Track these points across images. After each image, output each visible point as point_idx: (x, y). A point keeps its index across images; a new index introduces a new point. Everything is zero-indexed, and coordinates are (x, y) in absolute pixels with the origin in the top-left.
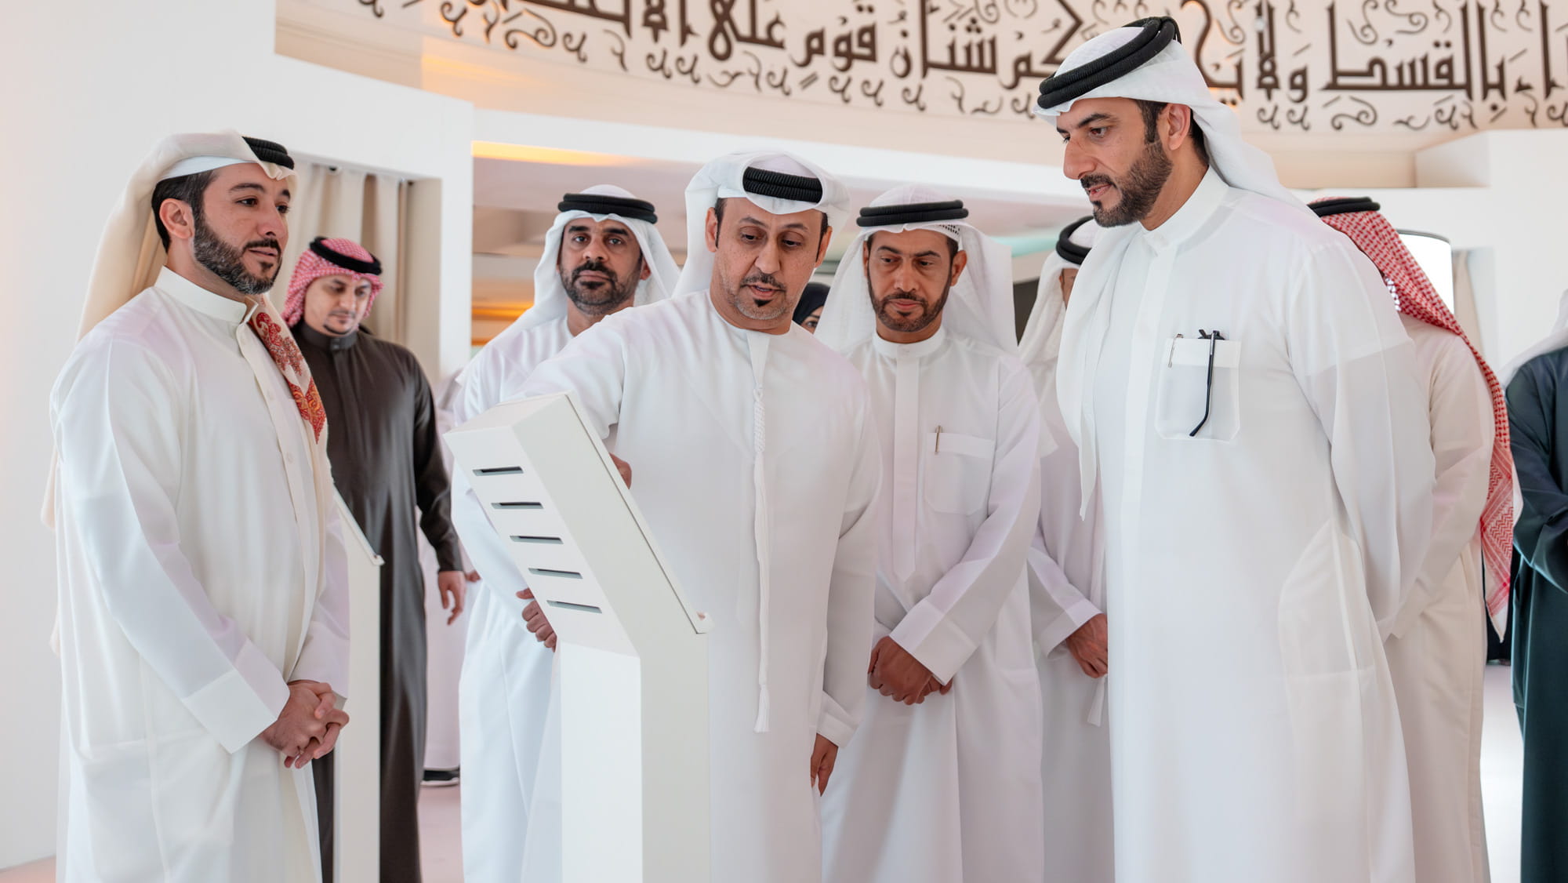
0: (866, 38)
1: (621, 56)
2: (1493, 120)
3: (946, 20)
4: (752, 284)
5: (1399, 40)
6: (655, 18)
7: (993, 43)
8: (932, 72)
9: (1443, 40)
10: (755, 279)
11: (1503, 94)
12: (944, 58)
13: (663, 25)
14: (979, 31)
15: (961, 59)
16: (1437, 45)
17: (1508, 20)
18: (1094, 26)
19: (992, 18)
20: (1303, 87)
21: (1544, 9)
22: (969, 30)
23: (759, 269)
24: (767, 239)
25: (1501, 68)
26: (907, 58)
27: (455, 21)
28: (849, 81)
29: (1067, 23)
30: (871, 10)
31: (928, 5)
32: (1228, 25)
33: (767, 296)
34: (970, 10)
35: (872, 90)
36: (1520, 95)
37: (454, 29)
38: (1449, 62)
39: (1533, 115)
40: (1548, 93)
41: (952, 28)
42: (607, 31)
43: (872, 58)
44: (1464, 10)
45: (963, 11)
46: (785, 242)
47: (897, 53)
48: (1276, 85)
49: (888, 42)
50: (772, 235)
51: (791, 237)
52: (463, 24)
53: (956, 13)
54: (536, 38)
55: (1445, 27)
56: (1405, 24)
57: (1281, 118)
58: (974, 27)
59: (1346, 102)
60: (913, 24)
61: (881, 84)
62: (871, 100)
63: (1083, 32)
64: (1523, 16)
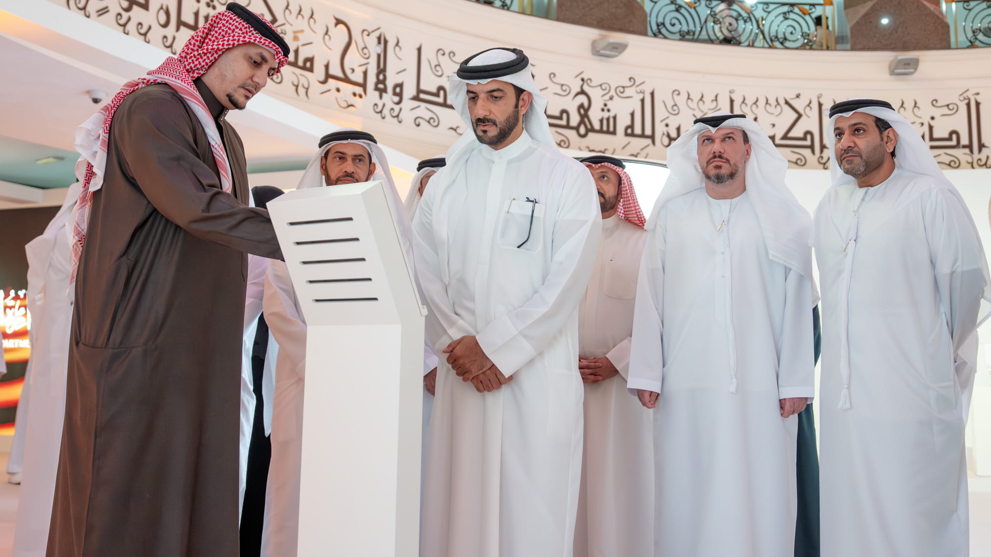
8: (182, 29)
12: (191, 22)
18: (284, 24)
20: (400, 95)
22: (209, 5)
26: (167, 13)
28: (129, 19)
32: (361, 45)
35: (143, 31)
43: (146, 7)
47: (162, 8)
48: (385, 90)
57: (386, 112)
59: (423, 110)
61: (150, 28)
62: (142, 38)
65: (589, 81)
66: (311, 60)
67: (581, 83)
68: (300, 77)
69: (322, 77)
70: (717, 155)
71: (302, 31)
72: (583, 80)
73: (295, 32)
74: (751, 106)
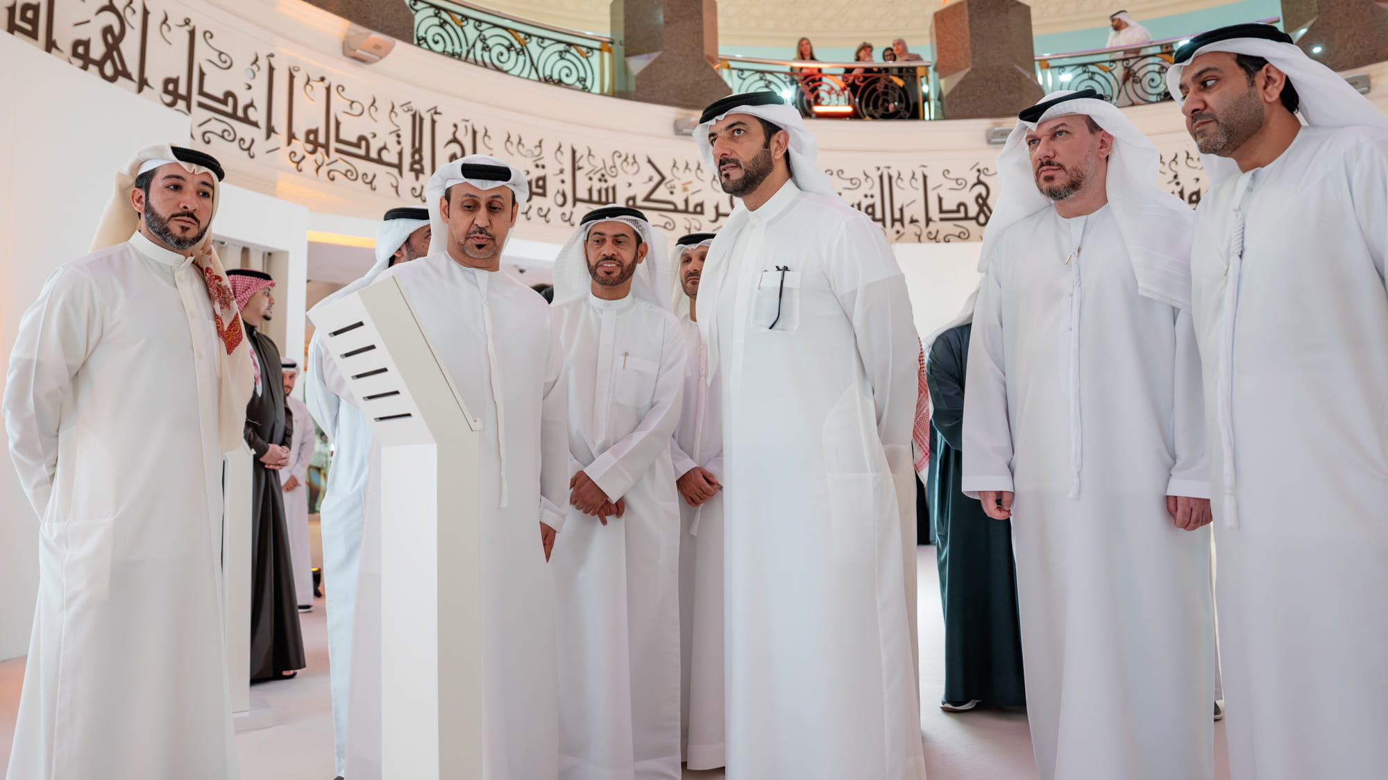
0: (541, 183)
1: (397, 188)
2: (897, 239)
3: (587, 174)
4: (472, 236)
5: (844, 193)
6: (417, 166)
7: (614, 188)
8: (578, 204)
9: (869, 194)
10: (475, 232)
11: (903, 225)
12: (586, 196)
13: (421, 171)
14: (606, 181)
15: (595, 197)
16: (866, 196)
17: (905, 183)
18: (672, 180)
19: (614, 174)
21: (925, 177)
22: (600, 180)
23: (477, 225)
24: (480, 207)
25: (901, 210)
26: (564, 195)
27: (298, 163)
28: (530, 207)
29: (657, 178)
30: (543, 167)
31: (577, 165)
33: (483, 242)
34: (601, 169)
35: (543, 213)
36: (912, 225)
37: (297, 167)
38: (873, 206)
39: (919, 237)
40: (927, 225)
41: (591, 179)
42: (388, 173)
43: (544, 195)
44: (881, 177)
45: (597, 170)
46: (492, 208)
47: (558, 192)
49: (553, 186)
50: (483, 203)
51: (495, 205)
52: (302, 165)
53: (593, 170)
54: (346, 175)
55: (870, 186)
56: (848, 184)
58: (603, 179)
60: (567, 176)
61: (549, 210)
62: (543, 219)
63: (666, 184)
64: (913, 181)
65: (985, 171)
66: (701, 205)
67: (977, 174)
68: (692, 221)
69: (713, 217)
70: (1044, 161)
71: (690, 183)
72: (979, 171)
73: (684, 184)
74: (1170, 164)
